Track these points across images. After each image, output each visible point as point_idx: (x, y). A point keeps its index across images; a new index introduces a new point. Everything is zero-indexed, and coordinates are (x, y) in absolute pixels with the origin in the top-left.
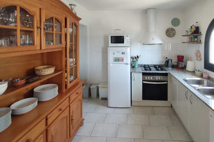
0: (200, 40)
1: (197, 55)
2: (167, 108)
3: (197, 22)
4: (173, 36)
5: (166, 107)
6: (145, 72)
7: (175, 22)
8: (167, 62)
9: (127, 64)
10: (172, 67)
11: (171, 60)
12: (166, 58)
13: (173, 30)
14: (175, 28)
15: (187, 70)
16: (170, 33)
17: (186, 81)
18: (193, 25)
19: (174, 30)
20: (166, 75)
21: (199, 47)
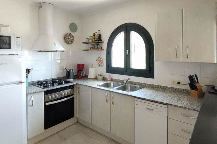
0: (102, 47)
1: (100, 61)
2: (74, 126)
3: (99, 30)
4: (72, 42)
5: (72, 125)
6: (46, 89)
7: (73, 27)
8: (69, 73)
9: (20, 83)
10: (74, 78)
11: (72, 70)
12: (65, 68)
13: (71, 35)
14: (73, 34)
15: (89, 78)
16: (68, 39)
17: (99, 86)
18: (96, 33)
19: (73, 36)
20: (72, 87)
21: (100, 54)
